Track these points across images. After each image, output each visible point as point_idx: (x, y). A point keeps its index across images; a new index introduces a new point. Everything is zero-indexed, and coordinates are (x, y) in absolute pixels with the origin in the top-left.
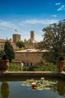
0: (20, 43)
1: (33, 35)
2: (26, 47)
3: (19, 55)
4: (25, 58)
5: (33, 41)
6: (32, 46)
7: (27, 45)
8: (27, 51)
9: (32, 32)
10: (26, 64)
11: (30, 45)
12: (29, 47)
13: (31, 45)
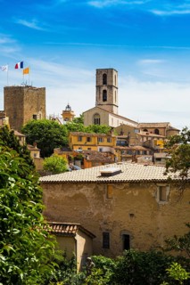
0: (42, 126)
1: (111, 87)
2: (76, 149)
3: (59, 194)
4: (93, 210)
5: (110, 117)
6: (105, 142)
7: (80, 138)
8: (104, 175)
9: (105, 76)
10: (100, 239)
11: (94, 141)
12: (93, 149)
13: (100, 139)
